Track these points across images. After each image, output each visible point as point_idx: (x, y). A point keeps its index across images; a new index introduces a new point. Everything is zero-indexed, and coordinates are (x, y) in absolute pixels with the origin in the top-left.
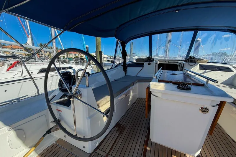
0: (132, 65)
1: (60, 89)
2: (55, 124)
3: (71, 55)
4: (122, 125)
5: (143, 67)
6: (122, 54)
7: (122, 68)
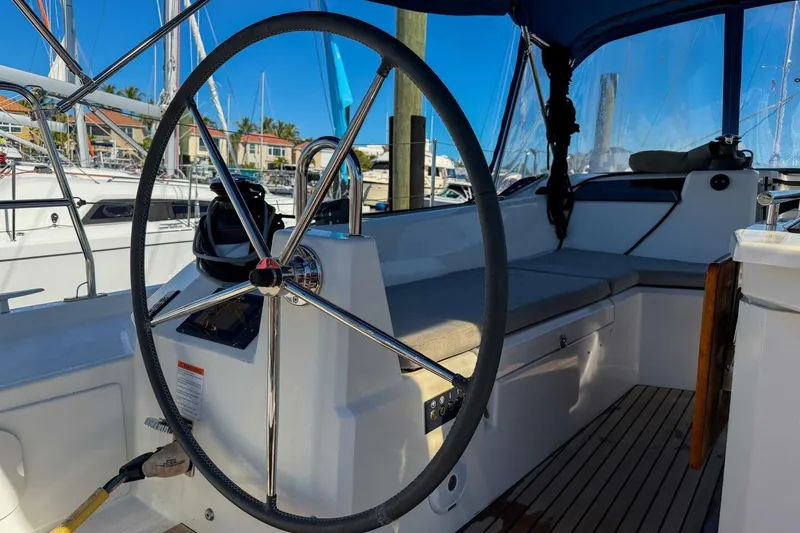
0: (604, 189)
1: (204, 262)
2: (168, 438)
3: (253, 152)
4: (528, 513)
5: (677, 201)
6: (548, 120)
7: (539, 205)
